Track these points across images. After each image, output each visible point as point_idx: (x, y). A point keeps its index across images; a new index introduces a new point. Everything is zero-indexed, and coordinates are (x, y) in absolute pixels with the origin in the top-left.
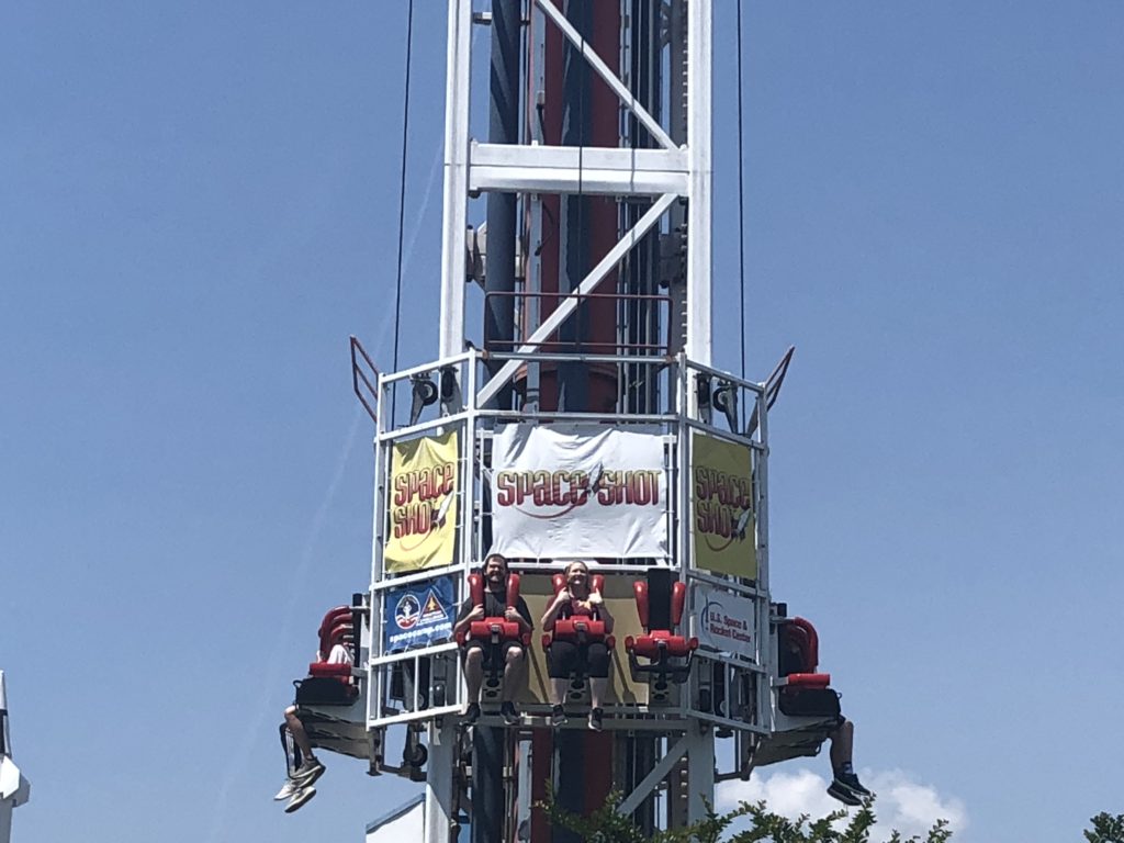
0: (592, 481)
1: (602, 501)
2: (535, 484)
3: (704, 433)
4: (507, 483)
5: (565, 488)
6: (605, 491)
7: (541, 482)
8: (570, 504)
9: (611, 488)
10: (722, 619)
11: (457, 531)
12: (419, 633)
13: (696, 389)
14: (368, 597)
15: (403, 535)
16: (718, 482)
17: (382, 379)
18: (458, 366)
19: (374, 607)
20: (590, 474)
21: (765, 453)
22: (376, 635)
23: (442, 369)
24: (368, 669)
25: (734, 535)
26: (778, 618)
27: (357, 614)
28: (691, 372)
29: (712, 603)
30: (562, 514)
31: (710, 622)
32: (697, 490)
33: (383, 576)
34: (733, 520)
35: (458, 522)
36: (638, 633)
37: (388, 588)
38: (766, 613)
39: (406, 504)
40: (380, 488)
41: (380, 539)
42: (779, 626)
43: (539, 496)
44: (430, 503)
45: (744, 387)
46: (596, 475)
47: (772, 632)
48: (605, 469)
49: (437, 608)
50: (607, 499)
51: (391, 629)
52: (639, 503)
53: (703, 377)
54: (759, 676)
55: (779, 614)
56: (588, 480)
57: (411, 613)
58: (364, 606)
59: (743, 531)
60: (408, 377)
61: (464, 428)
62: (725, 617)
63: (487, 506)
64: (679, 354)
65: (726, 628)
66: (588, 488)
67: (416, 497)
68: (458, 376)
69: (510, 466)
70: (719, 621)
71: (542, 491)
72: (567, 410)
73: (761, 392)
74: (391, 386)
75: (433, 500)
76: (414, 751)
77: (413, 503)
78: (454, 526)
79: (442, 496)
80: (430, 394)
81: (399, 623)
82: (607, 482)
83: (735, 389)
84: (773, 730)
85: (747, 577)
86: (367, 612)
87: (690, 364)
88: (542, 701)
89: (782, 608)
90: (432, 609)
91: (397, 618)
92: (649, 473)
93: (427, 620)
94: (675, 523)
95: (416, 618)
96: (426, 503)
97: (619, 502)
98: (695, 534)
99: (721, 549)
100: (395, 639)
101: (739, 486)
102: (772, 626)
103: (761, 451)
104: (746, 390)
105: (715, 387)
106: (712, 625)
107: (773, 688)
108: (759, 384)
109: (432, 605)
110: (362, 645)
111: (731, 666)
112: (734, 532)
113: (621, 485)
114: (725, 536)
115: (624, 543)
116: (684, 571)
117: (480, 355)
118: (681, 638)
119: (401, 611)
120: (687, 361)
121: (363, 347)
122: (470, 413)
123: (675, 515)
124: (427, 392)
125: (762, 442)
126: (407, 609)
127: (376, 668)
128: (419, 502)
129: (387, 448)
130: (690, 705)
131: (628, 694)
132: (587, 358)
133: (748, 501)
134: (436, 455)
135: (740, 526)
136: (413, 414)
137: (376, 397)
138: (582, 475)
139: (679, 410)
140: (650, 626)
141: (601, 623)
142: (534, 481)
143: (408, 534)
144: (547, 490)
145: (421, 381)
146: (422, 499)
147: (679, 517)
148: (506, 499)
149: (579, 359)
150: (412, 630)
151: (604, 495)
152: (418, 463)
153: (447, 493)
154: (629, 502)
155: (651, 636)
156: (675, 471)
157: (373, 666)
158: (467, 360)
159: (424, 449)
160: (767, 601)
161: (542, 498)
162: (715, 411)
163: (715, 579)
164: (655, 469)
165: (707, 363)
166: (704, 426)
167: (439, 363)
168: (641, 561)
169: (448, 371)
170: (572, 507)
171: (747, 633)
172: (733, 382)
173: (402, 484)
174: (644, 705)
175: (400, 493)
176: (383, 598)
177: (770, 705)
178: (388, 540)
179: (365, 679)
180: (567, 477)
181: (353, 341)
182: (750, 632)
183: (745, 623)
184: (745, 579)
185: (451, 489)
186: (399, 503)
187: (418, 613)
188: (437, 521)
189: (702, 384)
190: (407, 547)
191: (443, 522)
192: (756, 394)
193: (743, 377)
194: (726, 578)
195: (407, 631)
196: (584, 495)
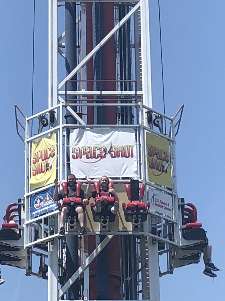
0: (108, 150)
1: (112, 157)
2: (86, 151)
3: (150, 132)
4: (76, 151)
5: (98, 152)
6: (113, 153)
7: (89, 150)
8: (100, 158)
9: (115, 152)
10: (159, 201)
11: (57, 170)
12: (43, 209)
13: (147, 117)
14: (24, 200)
15: (36, 175)
16: (157, 151)
17: (27, 119)
18: (56, 110)
19: (26, 203)
20: (107, 147)
21: (174, 142)
22: (27, 213)
23: (49, 112)
24: (25, 226)
25: (163, 171)
26: (181, 203)
27: (20, 206)
28: (145, 110)
29: (155, 195)
30: (97, 161)
31: (155, 202)
32: (148, 154)
33: (29, 191)
34: (162, 166)
35: (57, 166)
36: (128, 202)
37: (31, 195)
38: (177, 201)
39: (37, 163)
40: (27, 159)
41: (28, 177)
42: (182, 206)
43: (88, 155)
44: (46, 161)
45: (165, 117)
46: (109, 147)
47: (179, 209)
48: (113, 145)
49: (50, 199)
50: (114, 156)
51: (33, 209)
52: (126, 157)
53: (149, 113)
54: (175, 224)
55: (182, 202)
56: (107, 149)
57: (40, 202)
58: (22, 203)
59: (166, 170)
60: (37, 117)
61: (59, 132)
62: (161, 201)
63: (68, 160)
64: (140, 102)
65: (161, 204)
66: (107, 152)
67: (40, 160)
68: (56, 115)
69: (76, 145)
70: (158, 202)
71: (89, 154)
72: (98, 124)
73: (172, 120)
74: (30, 121)
75: (47, 160)
76: (43, 267)
77: (39, 162)
78: (56, 168)
79: (51, 158)
80: (46, 122)
81: (35, 207)
82: (114, 150)
83: (161, 118)
84: (181, 245)
85: (169, 187)
86: (24, 205)
87: (144, 107)
88: (91, 231)
89: (183, 200)
90: (48, 200)
91: (35, 205)
92: (130, 146)
93: (46, 204)
94: (140, 164)
95: (42, 204)
96: (44, 161)
97: (119, 157)
98: (148, 169)
99: (158, 176)
100: (34, 213)
101: (164, 154)
102: (179, 206)
103: (172, 142)
104: (166, 119)
105: (154, 118)
106: (156, 203)
107: (180, 229)
108: (171, 117)
109: (48, 198)
110: (22, 218)
111: (163, 219)
112: (163, 170)
113: (119, 151)
114: (160, 171)
115: (121, 172)
116: (144, 181)
117: (64, 104)
118: (143, 203)
119: (36, 203)
120: (143, 105)
121: (19, 108)
122: (61, 126)
123: (140, 161)
124: (44, 122)
125: (173, 138)
126: (39, 201)
127: (27, 225)
128: (42, 161)
129: (30, 144)
130: (148, 231)
131: (124, 227)
132: (105, 105)
133: (168, 159)
134: (48, 143)
135: (165, 168)
136: (39, 130)
137: (25, 131)
138: (104, 147)
139: (140, 123)
140: (131, 199)
141: (113, 198)
142: (86, 150)
143: (38, 174)
144: (91, 153)
145: (42, 118)
146: (43, 160)
147: (142, 162)
148: (75, 157)
149: (101, 105)
150: (41, 209)
151: (113, 154)
152: (41, 147)
153: (53, 157)
154: (122, 157)
155: (132, 202)
156: (140, 145)
157: (26, 224)
158: (59, 107)
159: (44, 142)
160: (177, 197)
161: (89, 156)
162: (154, 126)
163: (156, 186)
164: (131, 145)
165: (151, 107)
166: (150, 130)
167: (48, 110)
168: (128, 178)
169: (52, 113)
170: (101, 159)
171: (169, 208)
172: (161, 115)
173: (35, 156)
174: (130, 231)
175: (35, 159)
176: (29, 199)
177: (179, 236)
178: (30, 177)
179: (23, 230)
180: (98, 148)
181: (15, 106)
182: (170, 207)
183: (168, 204)
184: (168, 188)
185: (54, 155)
186: (34, 163)
187: (42, 202)
188: (49, 168)
189: (149, 115)
190: (37, 178)
191: (51, 167)
192: (170, 121)
193: (165, 114)
194: (161, 186)
195: (39, 209)
196: (105, 155)
